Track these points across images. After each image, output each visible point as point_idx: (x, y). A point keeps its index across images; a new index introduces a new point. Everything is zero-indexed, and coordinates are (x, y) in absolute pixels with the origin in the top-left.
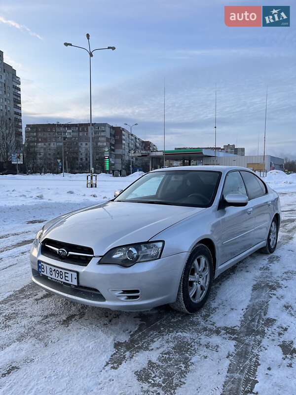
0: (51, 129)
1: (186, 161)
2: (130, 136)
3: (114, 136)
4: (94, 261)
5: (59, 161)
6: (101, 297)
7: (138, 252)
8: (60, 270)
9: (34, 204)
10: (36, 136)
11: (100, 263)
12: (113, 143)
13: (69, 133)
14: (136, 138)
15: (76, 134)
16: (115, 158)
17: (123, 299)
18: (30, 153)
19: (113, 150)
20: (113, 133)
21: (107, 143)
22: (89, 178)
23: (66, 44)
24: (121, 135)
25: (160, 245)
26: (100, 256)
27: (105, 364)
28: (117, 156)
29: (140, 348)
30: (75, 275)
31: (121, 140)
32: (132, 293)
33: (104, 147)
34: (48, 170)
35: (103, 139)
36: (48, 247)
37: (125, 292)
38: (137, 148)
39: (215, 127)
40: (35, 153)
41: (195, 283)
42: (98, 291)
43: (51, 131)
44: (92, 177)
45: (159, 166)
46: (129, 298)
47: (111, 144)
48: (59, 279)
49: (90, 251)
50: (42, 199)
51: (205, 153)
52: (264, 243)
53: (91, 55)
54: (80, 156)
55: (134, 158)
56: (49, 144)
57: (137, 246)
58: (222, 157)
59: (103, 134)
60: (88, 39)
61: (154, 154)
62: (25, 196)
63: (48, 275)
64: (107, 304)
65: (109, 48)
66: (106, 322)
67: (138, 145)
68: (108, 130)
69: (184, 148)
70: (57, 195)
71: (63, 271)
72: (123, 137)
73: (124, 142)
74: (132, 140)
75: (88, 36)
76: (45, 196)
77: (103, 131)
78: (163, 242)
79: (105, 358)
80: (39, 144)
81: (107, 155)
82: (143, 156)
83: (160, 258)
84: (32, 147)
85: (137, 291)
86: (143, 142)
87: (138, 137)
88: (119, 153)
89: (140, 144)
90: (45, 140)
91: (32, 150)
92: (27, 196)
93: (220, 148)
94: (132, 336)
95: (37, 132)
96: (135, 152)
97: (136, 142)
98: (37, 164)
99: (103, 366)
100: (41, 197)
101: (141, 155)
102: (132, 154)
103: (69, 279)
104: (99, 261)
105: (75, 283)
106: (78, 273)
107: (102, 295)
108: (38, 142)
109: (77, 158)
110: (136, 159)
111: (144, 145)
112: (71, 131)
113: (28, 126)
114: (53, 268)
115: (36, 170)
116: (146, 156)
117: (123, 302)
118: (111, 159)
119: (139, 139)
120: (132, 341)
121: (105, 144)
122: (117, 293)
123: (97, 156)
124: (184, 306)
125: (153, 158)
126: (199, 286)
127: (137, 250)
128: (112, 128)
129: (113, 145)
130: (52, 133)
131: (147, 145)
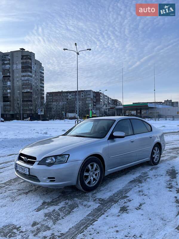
0: (60, 95)
1: (138, 111)
2: (105, 97)
3: (96, 97)
4: (36, 163)
5: (63, 112)
6: (38, 180)
7: (55, 160)
8: (23, 167)
9: (38, 137)
10: (52, 99)
11: (38, 164)
12: (95, 101)
13: (70, 97)
14: (108, 98)
15: (73, 97)
16: (96, 110)
17: (48, 181)
18: (48, 108)
19: (95, 105)
20: (95, 95)
21: (92, 101)
22: (77, 122)
23: (64, 49)
24: (100, 96)
25: (67, 156)
26: (39, 161)
27: (35, 209)
28: (97, 109)
29: (53, 205)
30: (28, 169)
31: (100, 99)
32: (52, 179)
33: (89, 104)
34: (58, 118)
35: (90, 99)
36: (21, 157)
37: (49, 178)
38: (109, 103)
39: (155, 90)
40: (51, 108)
41: (89, 177)
42: (37, 177)
43: (60, 96)
44: (78, 122)
45: (121, 115)
46: (51, 181)
47: (93, 102)
48: (22, 172)
49: (35, 158)
50: (47, 134)
51: (149, 106)
52: (148, 159)
53: (78, 54)
54: (76, 109)
55: (108, 110)
56: (59, 103)
57: (56, 156)
58: (161, 108)
59: (89, 96)
60: (76, 46)
61: (118, 107)
62: (38, 133)
63: (19, 170)
64: (41, 183)
65: (88, 49)
66: (44, 194)
67: (110, 102)
68: (92, 94)
69: (139, 103)
70: (56, 132)
71: (24, 168)
72: (101, 97)
73: (101, 100)
74: (106, 99)
75: (76, 44)
76: (48, 133)
77: (89, 95)
78: (69, 155)
79: (36, 207)
80: (53, 103)
81: (90, 108)
82: (111, 108)
83: (66, 162)
84: (49, 105)
85: (54, 178)
86: (113, 100)
87: (110, 97)
88: (98, 107)
89: (111, 101)
90: (56, 101)
91: (49, 106)
92: (39, 133)
93: (161, 102)
94: (53, 200)
95: (52, 96)
96: (106, 106)
97: (109, 100)
98: (52, 115)
99: (32, 210)
100: (46, 133)
101: (110, 108)
102: (104, 107)
103: (26, 171)
104: (38, 163)
105: (28, 173)
106: (29, 169)
107: (38, 179)
108: (52, 102)
109: (74, 110)
110: (109, 110)
111: (113, 102)
112: (71, 95)
113: (47, 93)
114: (21, 167)
115: (52, 118)
116: (113, 108)
117: (48, 183)
118: (93, 111)
119: (110, 98)
120: (52, 202)
121: (90, 102)
122: (45, 179)
123: (86, 109)
124: (81, 188)
125: (117, 109)
126: (92, 178)
127: (56, 158)
128: (94, 92)
129: (95, 103)
130: (60, 97)
131: (115, 102)
